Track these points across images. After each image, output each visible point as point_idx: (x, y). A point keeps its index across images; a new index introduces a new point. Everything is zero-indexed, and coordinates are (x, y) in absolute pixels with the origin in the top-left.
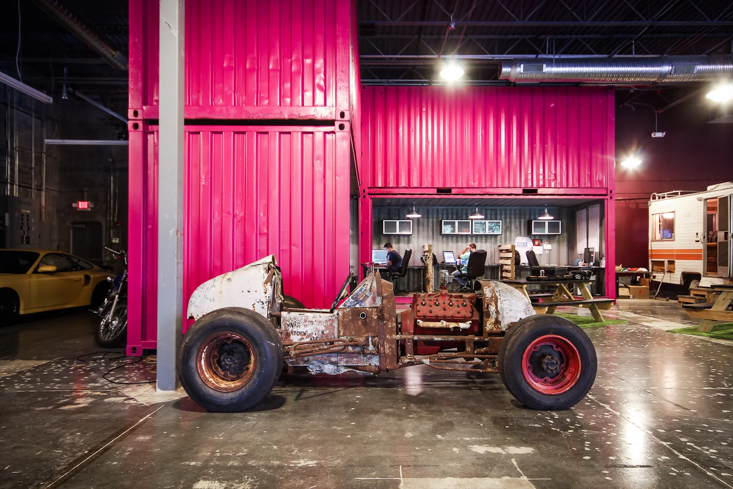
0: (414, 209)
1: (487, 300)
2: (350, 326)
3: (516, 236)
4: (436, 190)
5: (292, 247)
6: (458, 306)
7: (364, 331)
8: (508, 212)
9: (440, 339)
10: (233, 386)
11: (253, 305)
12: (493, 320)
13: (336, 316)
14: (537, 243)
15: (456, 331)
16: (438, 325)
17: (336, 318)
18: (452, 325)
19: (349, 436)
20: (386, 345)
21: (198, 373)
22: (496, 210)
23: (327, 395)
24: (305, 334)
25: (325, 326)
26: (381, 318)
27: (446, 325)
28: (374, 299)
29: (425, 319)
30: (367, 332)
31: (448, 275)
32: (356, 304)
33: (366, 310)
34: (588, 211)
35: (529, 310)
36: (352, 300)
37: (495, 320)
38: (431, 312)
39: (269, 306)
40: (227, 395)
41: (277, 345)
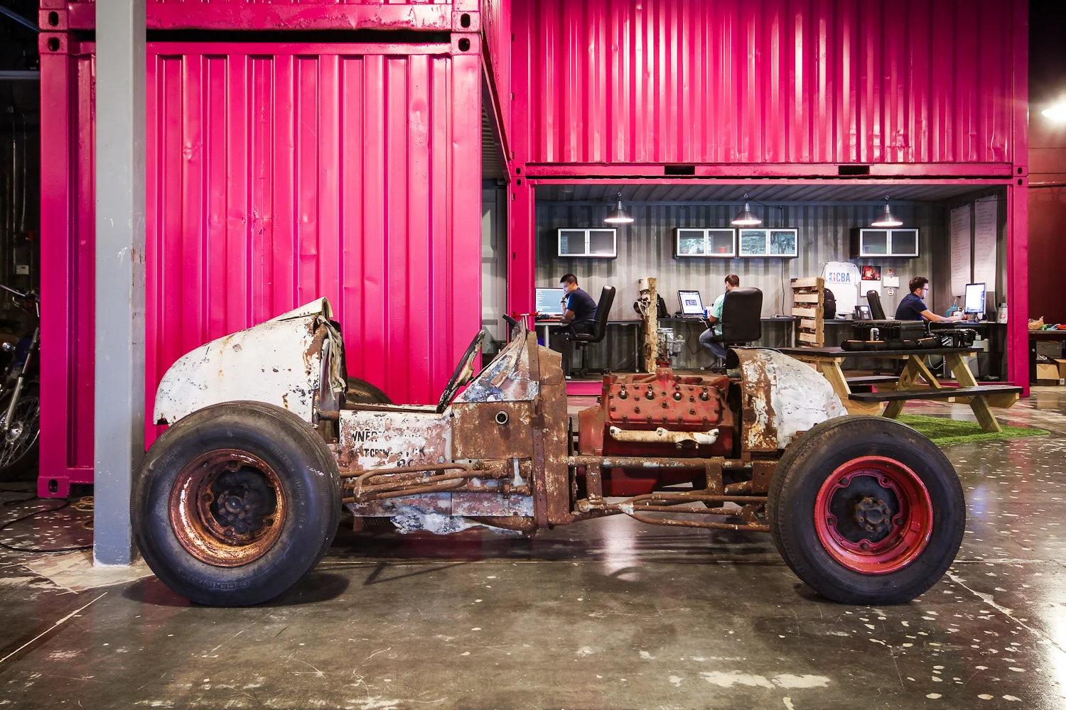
0: (620, 207)
1: (749, 387)
2: (476, 440)
3: (827, 260)
4: (663, 168)
5: (367, 283)
6: (692, 400)
7: (503, 448)
8: (811, 212)
9: (655, 464)
10: (241, 555)
11: (284, 397)
12: (761, 427)
13: (449, 418)
14: (869, 274)
15: (688, 449)
16: (651, 436)
17: (448, 422)
18: (680, 437)
19: (467, 654)
20: (549, 476)
21: (173, 529)
22: (786, 208)
23: (430, 574)
24: (387, 454)
25: (426, 439)
26: (538, 422)
27: (668, 438)
28: (523, 386)
29: (626, 425)
30: (509, 450)
31: (672, 338)
32: (489, 395)
33: (507, 407)
34: (973, 209)
35: (834, 408)
36: (479, 387)
37: (764, 427)
38: (637, 411)
39: (316, 398)
40: (230, 573)
41: (329, 475)
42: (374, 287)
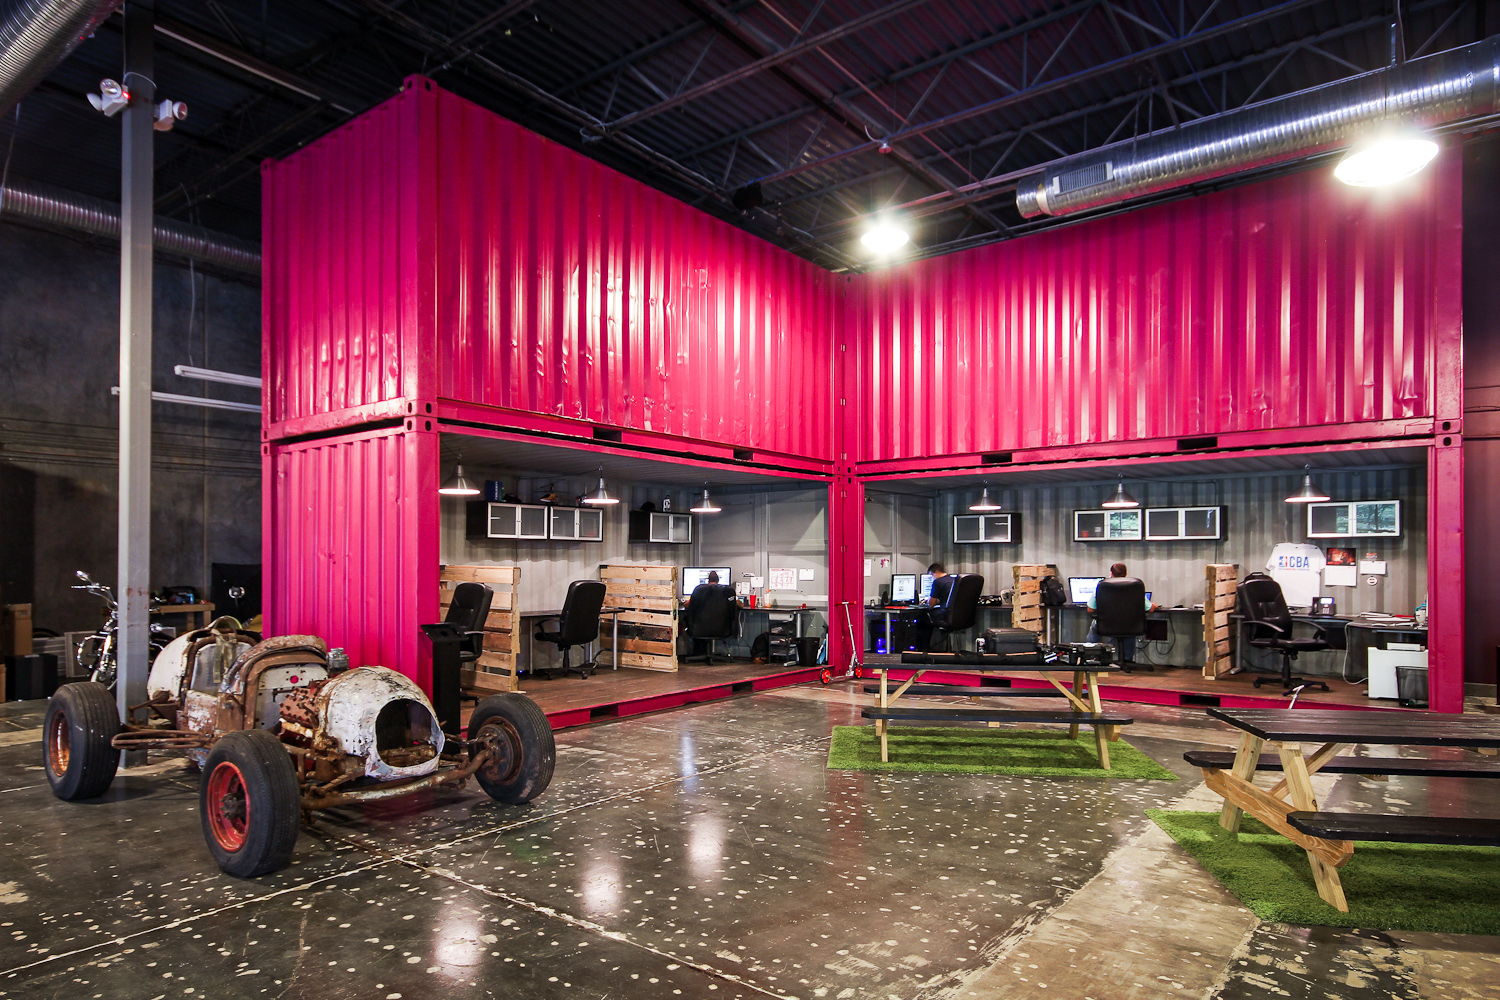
0: (985, 495)
1: (320, 699)
2: (223, 717)
3: (1278, 539)
8: (1254, 485)
12: (322, 731)
17: (217, 704)
18: (301, 731)
22: (1221, 482)
24: (196, 721)
25: (210, 713)
30: (233, 727)
39: (185, 681)
40: (58, 780)
41: (88, 731)
42: (374, 601)
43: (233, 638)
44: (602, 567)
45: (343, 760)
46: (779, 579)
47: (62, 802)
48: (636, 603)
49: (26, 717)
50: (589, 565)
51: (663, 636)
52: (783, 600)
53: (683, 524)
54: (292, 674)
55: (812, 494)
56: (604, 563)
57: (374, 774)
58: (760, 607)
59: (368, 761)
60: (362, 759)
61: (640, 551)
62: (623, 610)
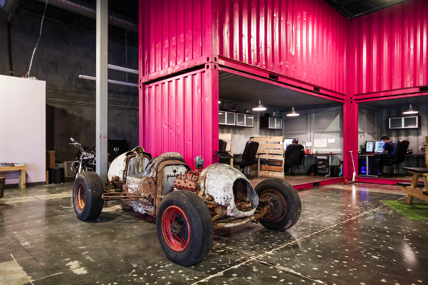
0: (411, 107)
1: (200, 178)
2: (145, 187)
4: (418, 89)
7: (149, 191)
11: (120, 172)
17: (142, 182)
20: (157, 201)
21: (76, 200)
24: (132, 189)
25: (138, 186)
28: (154, 173)
37: (203, 193)
38: (179, 183)
39: (125, 173)
40: (80, 212)
41: (93, 192)
42: (190, 143)
43: (142, 155)
44: (251, 138)
45: (216, 207)
46: (319, 143)
47: (82, 221)
48: (266, 151)
49: (57, 189)
50: (247, 137)
51: (279, 164)
52: (320, 151)
53: (279, 122)
54: (174, 169)
55: (334, 109)
56: (252, 136)
57: (232, 215)
58: (311, 153)
59: (228, 208)
60: (225, 208)
61: (263, 132)
62: (262, 154)
